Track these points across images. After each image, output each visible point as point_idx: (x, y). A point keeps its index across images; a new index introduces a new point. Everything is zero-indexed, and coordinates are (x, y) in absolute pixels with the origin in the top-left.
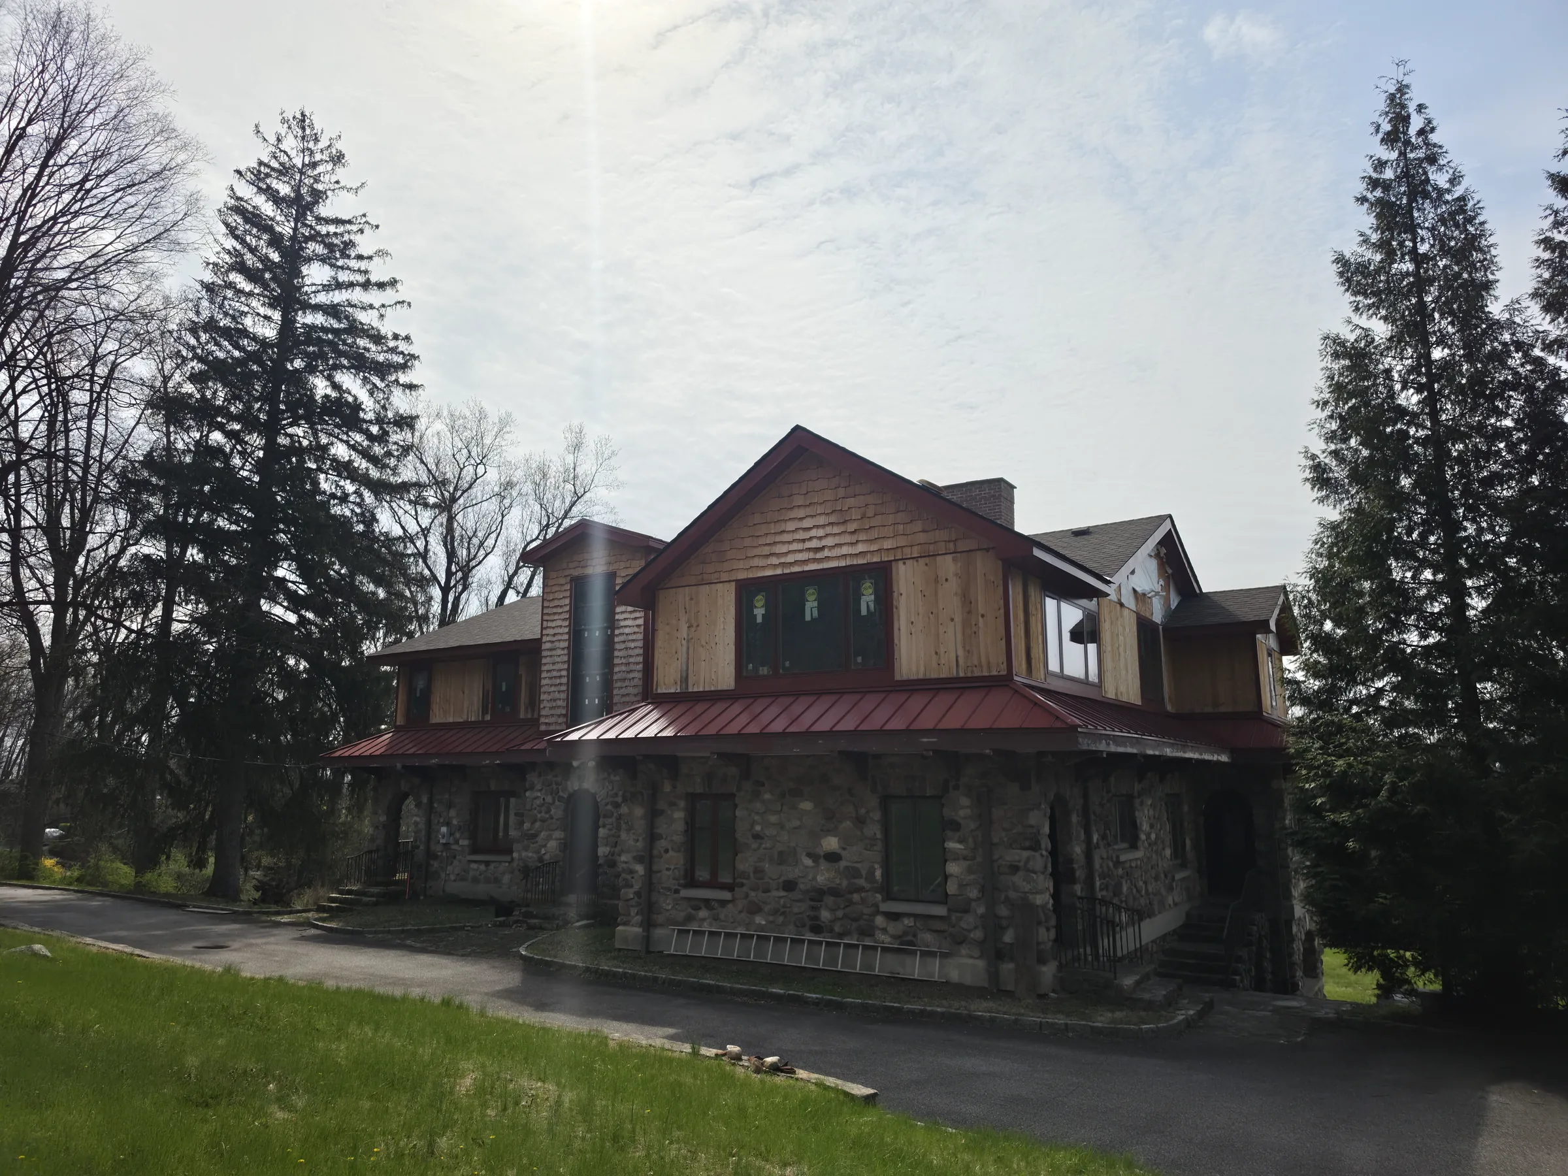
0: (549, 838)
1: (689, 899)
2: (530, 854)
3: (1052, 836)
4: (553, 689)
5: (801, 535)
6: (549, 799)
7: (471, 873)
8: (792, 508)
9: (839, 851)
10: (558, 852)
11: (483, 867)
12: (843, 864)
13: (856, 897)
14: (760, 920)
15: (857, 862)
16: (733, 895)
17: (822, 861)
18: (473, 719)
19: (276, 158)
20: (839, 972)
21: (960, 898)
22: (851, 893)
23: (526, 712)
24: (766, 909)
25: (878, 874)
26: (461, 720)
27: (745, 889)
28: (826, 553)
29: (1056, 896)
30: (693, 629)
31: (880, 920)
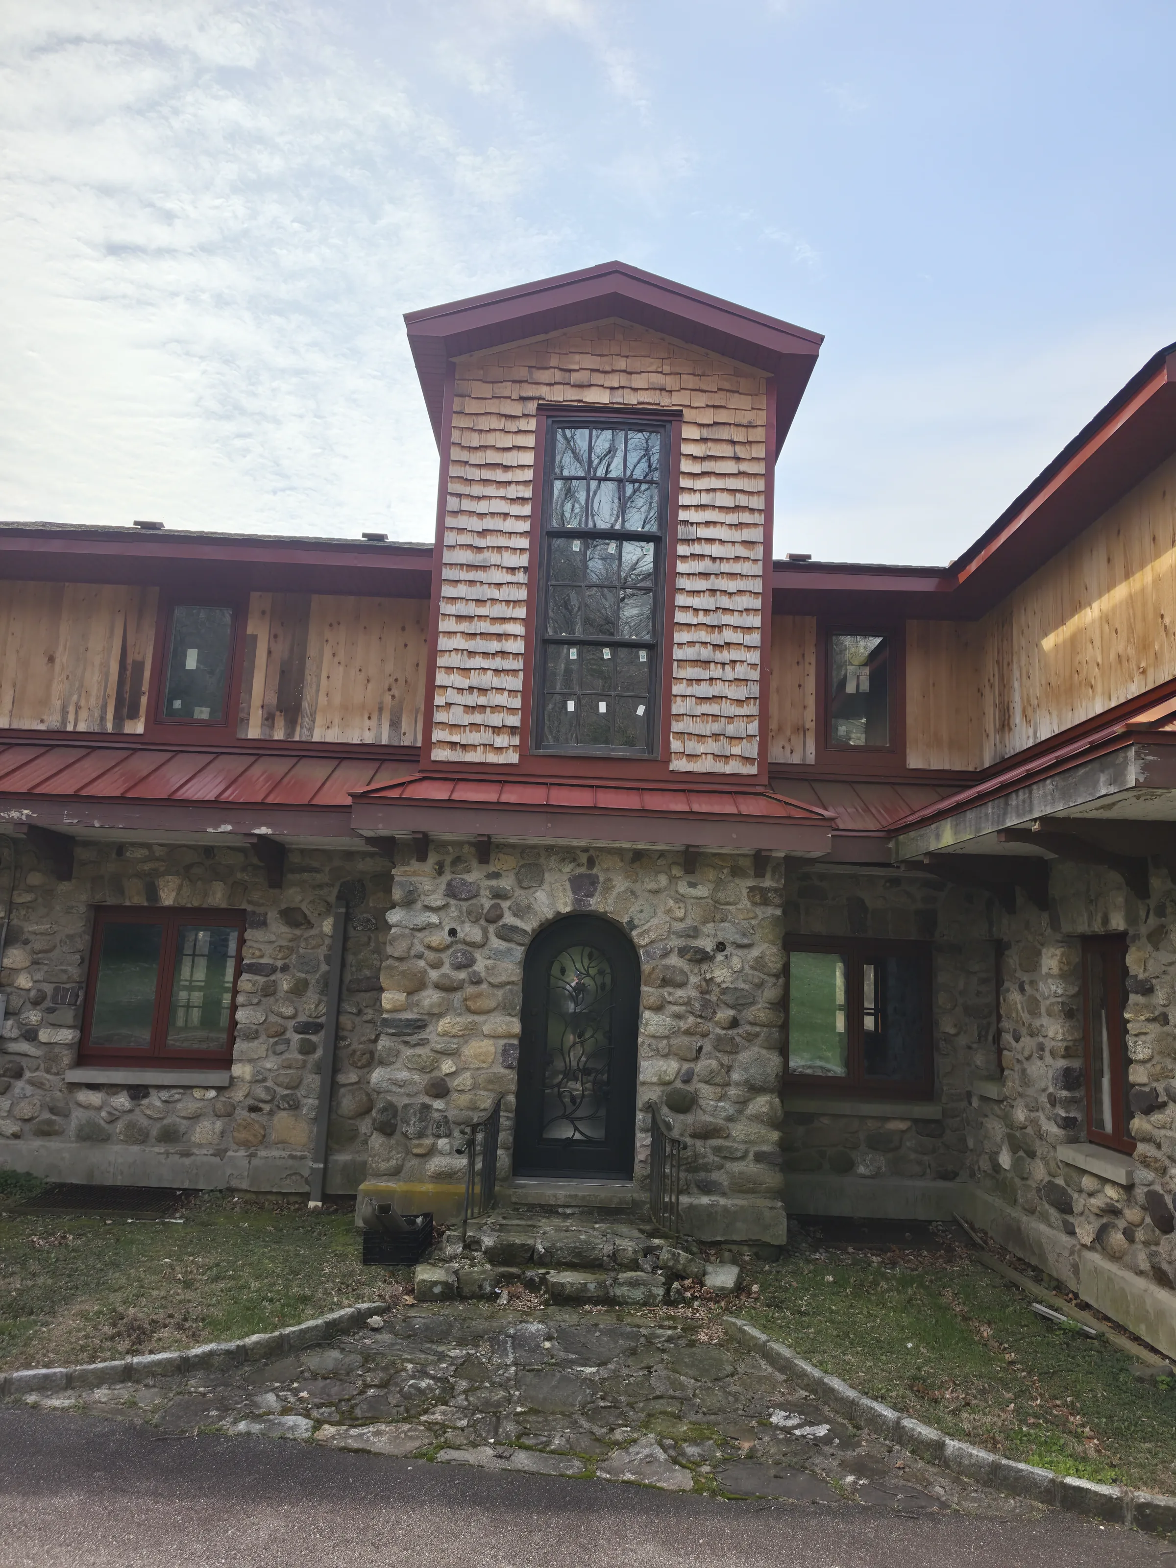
0: (471, 1032)
2: (404, 1075)
4: (477, 662)
6: (471, 932)
7: (78, 1117)
10: (500, 1070)
11: (122, 1101)
18: (82, 727)
23: (269, 719)
26: (42, 727)
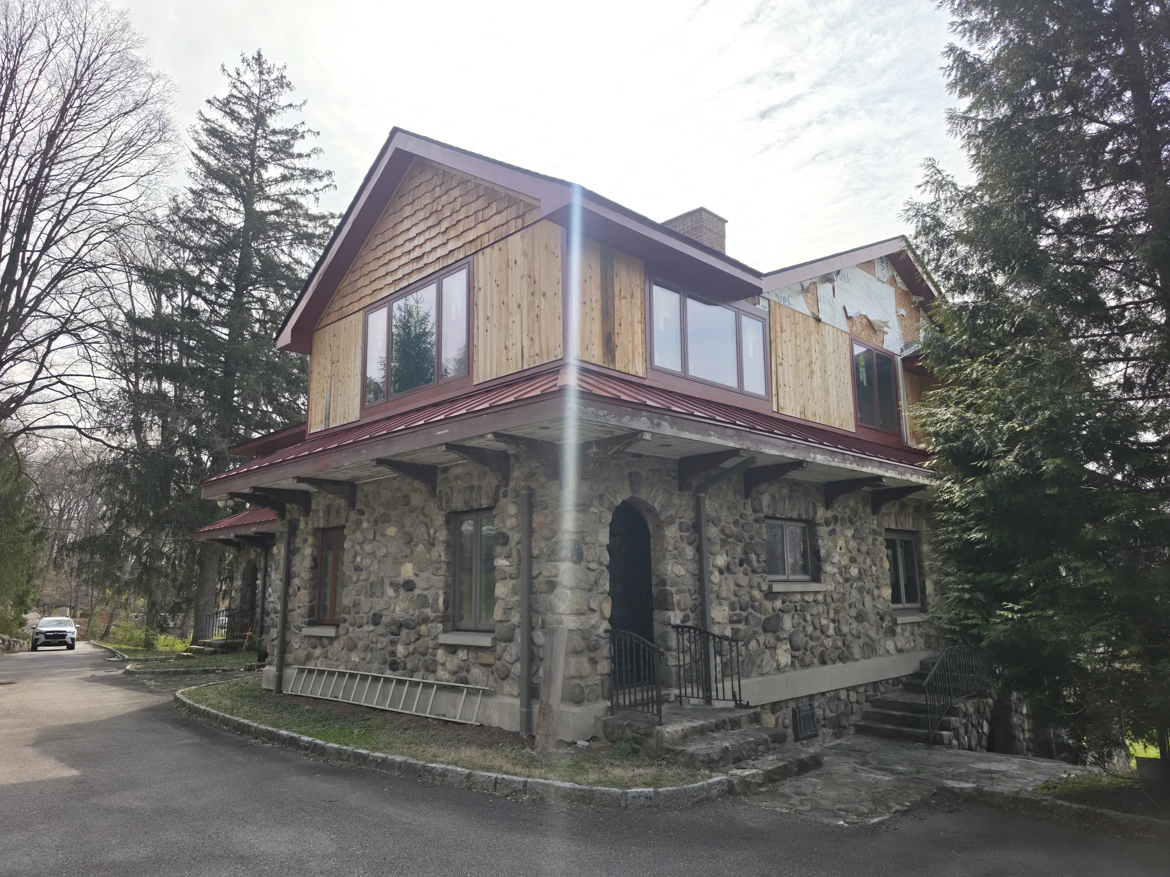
1: (310, 637)
5: (409, 246)
8: (402, 221)
9: (413, 578)
12: (416, 592)
13: (423, 628)
14: (355, 657)
15: (425, 590)
16: (337, 632)
17: (402, 590)
19: (235, 87)
20: (400, 713)
21: (505, 624)
22: (420, 624)
24: (360, 644)
25: (441, 601)
27: (346, 625)
28: (426, 260)
30: (334, 365)
31: (441, 654)
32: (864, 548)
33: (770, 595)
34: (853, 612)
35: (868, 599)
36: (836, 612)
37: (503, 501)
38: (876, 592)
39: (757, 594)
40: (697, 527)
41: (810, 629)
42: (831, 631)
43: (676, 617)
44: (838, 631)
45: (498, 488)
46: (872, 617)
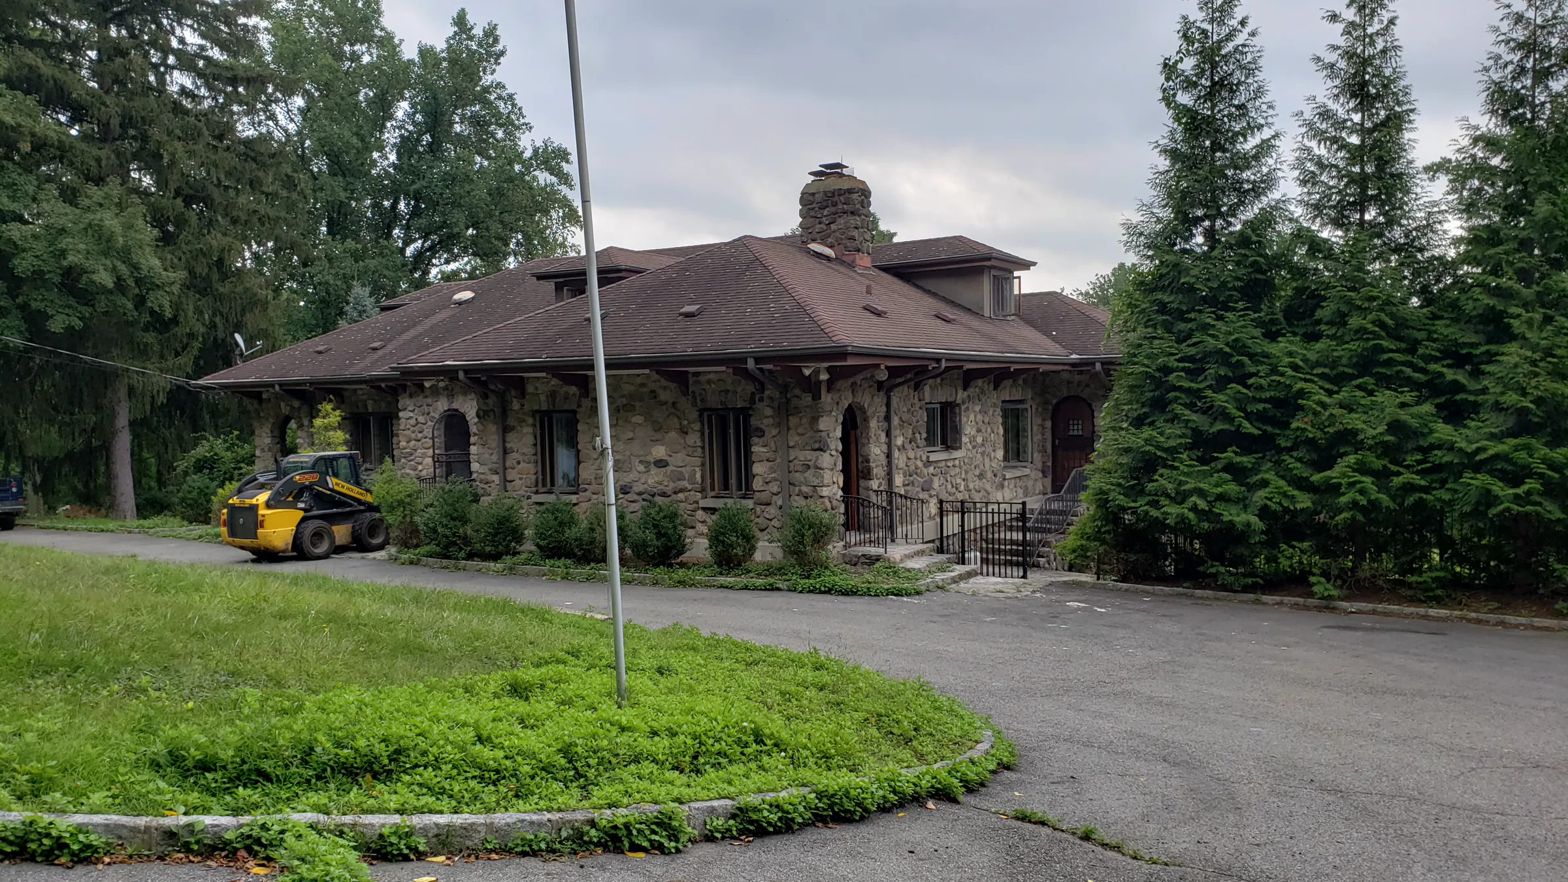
1: (540, 503)
3: (844, 439)
9: (666, 458)
12: (670, 468)
13: (681, 496)
15: (680, 467)
16: (577, 499)
17: (652, 466)
21: (764, 492)
22: (676, 492)
25: (698, 476)
27: (588, 494)
29: (846, 489)
31: (700, 514)
32: (986, 421)
33: (928, 463)
34: (977, 472)
35: (987, 460)
36: (966, 472)
37: (759, 405)
38: (993, 454)
39: (919, 464)
40: (888, 418)
41: (949, 486)
42: (962, 488)
43: (874, 484)
44: (967, 486)
45: (753, 393)
46: (989, 475)
